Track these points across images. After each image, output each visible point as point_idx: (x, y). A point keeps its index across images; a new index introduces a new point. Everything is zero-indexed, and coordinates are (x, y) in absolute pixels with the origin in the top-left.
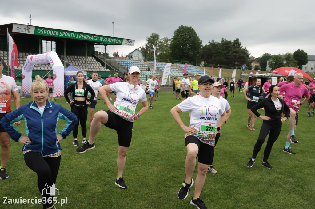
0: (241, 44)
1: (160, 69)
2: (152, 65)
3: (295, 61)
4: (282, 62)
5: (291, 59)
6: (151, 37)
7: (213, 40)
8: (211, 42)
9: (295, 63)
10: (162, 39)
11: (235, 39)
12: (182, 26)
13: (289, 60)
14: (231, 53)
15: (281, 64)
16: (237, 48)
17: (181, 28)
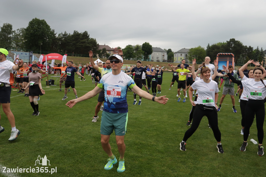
0: (89, 36)
3: (142, 51)
4: (133, 52)
5: (139, 50)
6: (4, 26)
7: (65, 32)
8: (63, 33)
9: (142, 53)
10: (19, 29)
11: (84, 32)
12: (36, 18)
13: (137, 50)
14: (79, 43)
15: (132, 53)
16: (85, 39)
17: (34, 20)
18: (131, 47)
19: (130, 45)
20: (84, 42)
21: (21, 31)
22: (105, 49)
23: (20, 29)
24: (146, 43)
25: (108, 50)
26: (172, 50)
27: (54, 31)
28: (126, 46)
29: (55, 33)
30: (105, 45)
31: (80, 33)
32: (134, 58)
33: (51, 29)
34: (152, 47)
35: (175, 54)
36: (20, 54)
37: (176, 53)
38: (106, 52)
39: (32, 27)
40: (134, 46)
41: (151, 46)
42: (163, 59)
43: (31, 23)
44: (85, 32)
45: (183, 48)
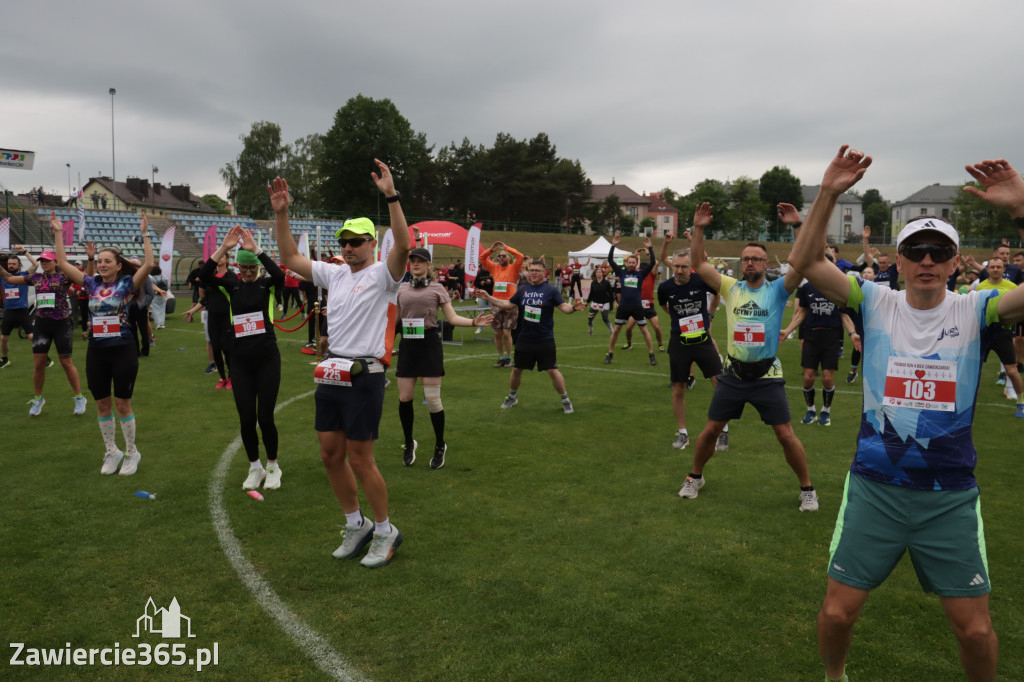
1: (197, 235)
2: (177, 223)
3: (761, 203)
4: (723, 205)
5: (749, 197)
6: (253, 133)
7: (466, 141)
8: (459, 146)
9: (760, 209)
10: (302, 140)
11: (535, 136)
12: (359, 97)
13: (742, 201)
14: (518, 180)
15: (721, 212)
16: (538, 164)
17: (354, 104)
18: (716, 190)
19: (712, 181)
20: (537, 176)
21: (309, 147)
22: (617, 199)
23: (305, 140)
24: (776, 169)
25: (627, 204)
26: (881, 194)
27: (423, 139)
28: (696, 183)
29: (428, 146)
30: (614, 183)
31: (522, 141)
32: (729, 231)
33: (413, 132)
34: (802, 184)
35: (898, 209)
36: (309, 227)
37: (900, 205)
38: (619, 212)
39: (345, 129)
40: (728, 183)
41: (798, 181)
42: (848, 230)
43: (345, 117)
44: (541, 135)
45: (931, 184)
